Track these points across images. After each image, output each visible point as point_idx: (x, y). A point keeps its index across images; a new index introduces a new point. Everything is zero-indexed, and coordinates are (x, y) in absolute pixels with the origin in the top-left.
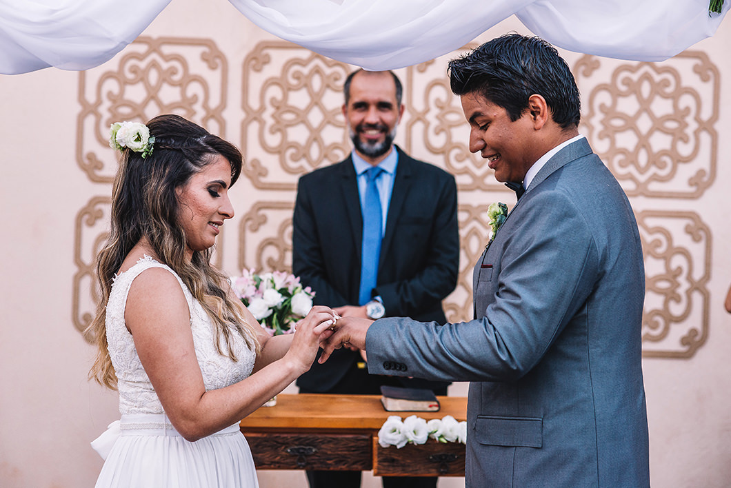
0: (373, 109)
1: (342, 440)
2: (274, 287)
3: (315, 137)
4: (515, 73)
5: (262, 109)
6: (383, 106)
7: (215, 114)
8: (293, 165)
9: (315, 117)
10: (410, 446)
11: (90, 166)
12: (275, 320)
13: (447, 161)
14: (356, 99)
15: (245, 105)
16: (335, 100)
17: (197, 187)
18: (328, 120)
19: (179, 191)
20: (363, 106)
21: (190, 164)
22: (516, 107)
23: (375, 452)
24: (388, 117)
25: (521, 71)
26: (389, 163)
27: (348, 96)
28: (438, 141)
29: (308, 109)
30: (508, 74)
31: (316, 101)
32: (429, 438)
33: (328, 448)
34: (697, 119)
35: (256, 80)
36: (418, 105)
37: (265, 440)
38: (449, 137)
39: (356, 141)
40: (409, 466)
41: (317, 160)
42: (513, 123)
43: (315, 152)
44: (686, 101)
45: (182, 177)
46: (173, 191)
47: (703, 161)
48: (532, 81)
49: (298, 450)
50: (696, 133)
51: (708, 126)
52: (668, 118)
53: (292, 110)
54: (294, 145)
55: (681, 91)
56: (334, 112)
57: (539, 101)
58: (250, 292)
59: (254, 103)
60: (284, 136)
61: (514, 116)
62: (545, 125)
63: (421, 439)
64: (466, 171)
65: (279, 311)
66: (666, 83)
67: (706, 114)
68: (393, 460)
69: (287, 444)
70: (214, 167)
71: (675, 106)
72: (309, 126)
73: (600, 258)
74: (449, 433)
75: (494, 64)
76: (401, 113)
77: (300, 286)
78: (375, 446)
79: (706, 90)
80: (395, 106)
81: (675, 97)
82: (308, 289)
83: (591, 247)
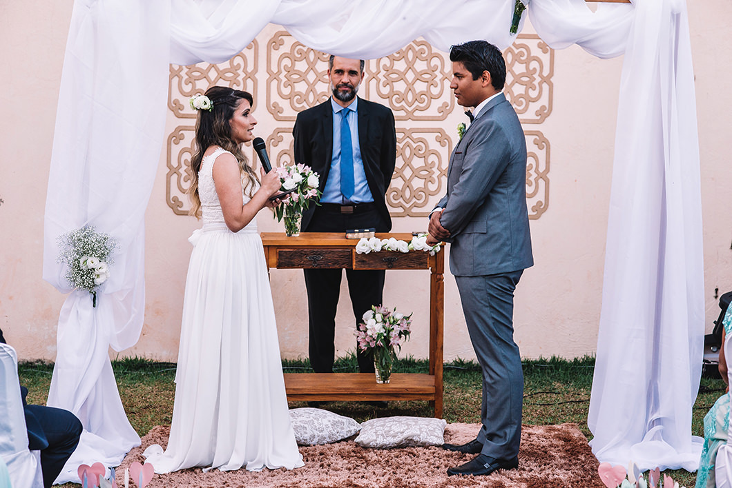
0: (346, 74)
1: (337, 252)
2: (298, 172)
3: (311, 88)
4: (480, 58)
5: (279, 72)
6: (352, 73)
7: (250, 76)
8: (298, 106)
9: (311, 77)
10: (372, 253)
11: (175, 107)
12: (299, 190)
13: (391, 102)
14: (337, 67)
15: (269, 70)
16: (323, 66)
17: (238, 116)
18: (319, 78)
19: (231, 121)
20: (340, 72)
21: (232, 107)
22: (477, 75)
23: (354, 257)
24: (354, 79)
25: (483, 58)
26: (354, 106)
27: (332, 65)
28: (385, 91)
29: (307, 72)
30: (477, 58)
31: (311, 67)
32: (382, 249)
33: (328, 256)
34: (540, 75)
35: (275, 55)
36: (373, 69)
37: (295, 252)
38: (392, 88)
39: (335, 92)
40: (372, 264)
41: (312, 102)
42: (475, 82)
43: (311, 98)
44: (534, 65)
45: (230, 115)
46: (228, 122)
47: (544, 101)
48: (487, 63)
49: (313, 258)
50: (540, 84)
51: (547, 80)
52: (523, 75)
53: (297, 73)
54: (299, 94)
55: (531, 58)
56: (322, 74)
57: (487, 74)
58: (285, 175)
59: (274, 69)
60: (293, 88)
61: (475, 78)
62: (488, 85)
63: (378, 249)
64: (402, 109)
65: (301, 185)
66: (521, 54)
67: (546, 73)
68: (363, 261)
69: (307, 255)
70: (242, 105)
71: (527, 68)
72: (308, 83)
73: (515, 153)
74: (393, 246)
75: (471, 51)
76: (362, 77)
77: (312, 172)
78: (354, 254)
79: (545, 58)
80: (359, 73)
81: (527, 63)
82: (316, 173)
83: (508, 144)
